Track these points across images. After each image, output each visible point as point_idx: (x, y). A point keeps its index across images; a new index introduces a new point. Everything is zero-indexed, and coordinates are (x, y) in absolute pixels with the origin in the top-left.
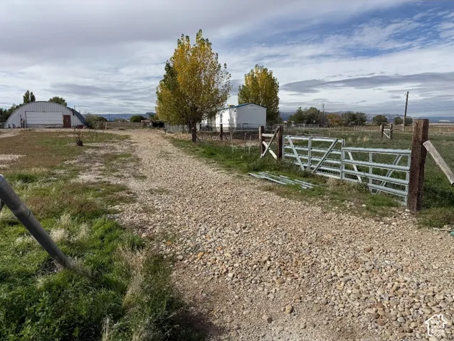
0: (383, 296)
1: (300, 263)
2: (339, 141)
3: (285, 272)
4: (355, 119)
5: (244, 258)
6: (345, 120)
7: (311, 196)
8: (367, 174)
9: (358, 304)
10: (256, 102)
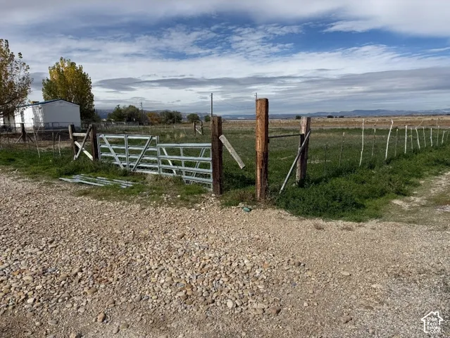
0: (192, 277)
1: (115, 266)
2: (154, 138)
3: (99, 279)
4: (172, 117)
5: (49, 276)
6: (163, 118)
7: (130, 195)
8: (180, 167)
9: (170, 291)
10: (67, 98)
